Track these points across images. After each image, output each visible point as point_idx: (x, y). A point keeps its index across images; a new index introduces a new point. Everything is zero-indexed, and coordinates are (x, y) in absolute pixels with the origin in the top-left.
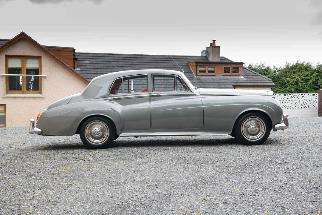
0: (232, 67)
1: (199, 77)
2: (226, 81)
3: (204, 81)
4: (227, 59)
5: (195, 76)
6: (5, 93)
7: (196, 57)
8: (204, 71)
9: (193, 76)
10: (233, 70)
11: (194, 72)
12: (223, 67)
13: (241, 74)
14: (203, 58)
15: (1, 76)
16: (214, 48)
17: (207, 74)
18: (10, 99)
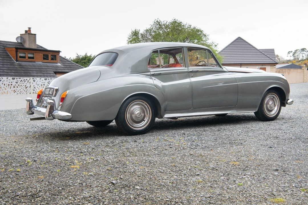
0: (50, 54)
1: (20, 62)
2: (46, 68)
3: (25, 67)
4: (41, 47)
5: (15, 62)
7: (11, 42)
8: (24, 57)
9: (13, 61)
10: (51, 57)
11: (13, 58)
12: (42, 54)
13: (59, 62)
14: (18, 44)
16: (30, 35)
17: (27, 60)
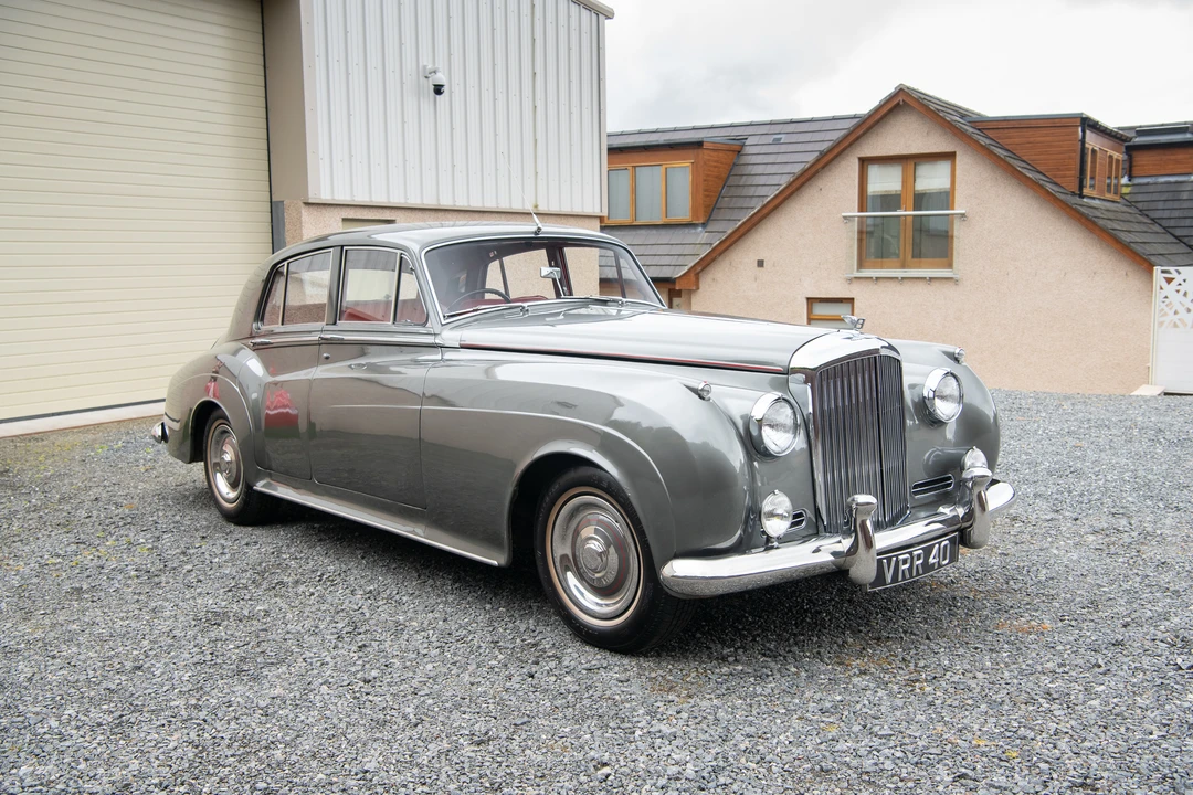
6: (855, 267)
15: (845, 218)
18: (864, 282)
